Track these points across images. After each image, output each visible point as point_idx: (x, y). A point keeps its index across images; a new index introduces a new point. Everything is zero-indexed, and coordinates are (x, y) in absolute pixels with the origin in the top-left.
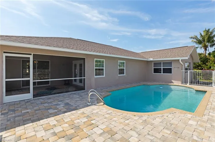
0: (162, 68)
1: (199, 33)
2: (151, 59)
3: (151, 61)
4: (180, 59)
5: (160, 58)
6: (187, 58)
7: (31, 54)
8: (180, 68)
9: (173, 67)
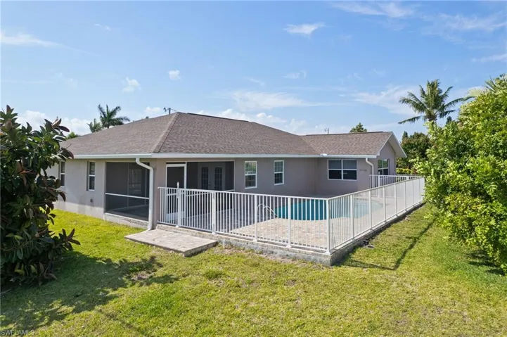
0: (342, 170)
1: (420, 88)
2: (325, 155)
3: (325, 159)
4: (366, 157)
5: (338, 154)
6: (375, 157)
7: (184, 163)
8: (369, 172)
9: (359, 169)
